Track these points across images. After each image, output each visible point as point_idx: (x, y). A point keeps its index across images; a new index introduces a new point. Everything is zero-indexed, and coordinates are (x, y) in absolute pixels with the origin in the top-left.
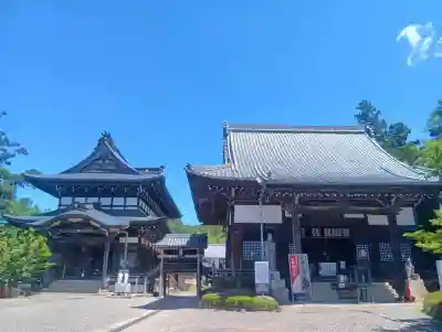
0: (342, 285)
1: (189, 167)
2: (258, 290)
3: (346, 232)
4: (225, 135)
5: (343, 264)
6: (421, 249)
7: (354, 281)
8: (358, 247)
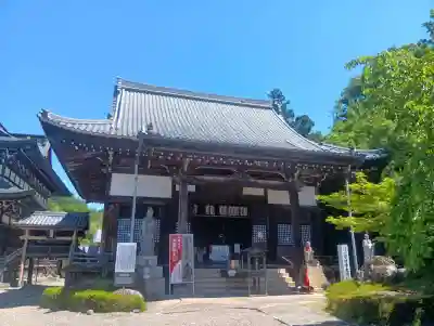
0: (232, 273)
1: (45, 114)
2: (118, 281)
3: (244, 212)
4: (116, 93)
5: (237, 247)
6: (334, 225)
7: (246, 267)
8: (255, 227)
